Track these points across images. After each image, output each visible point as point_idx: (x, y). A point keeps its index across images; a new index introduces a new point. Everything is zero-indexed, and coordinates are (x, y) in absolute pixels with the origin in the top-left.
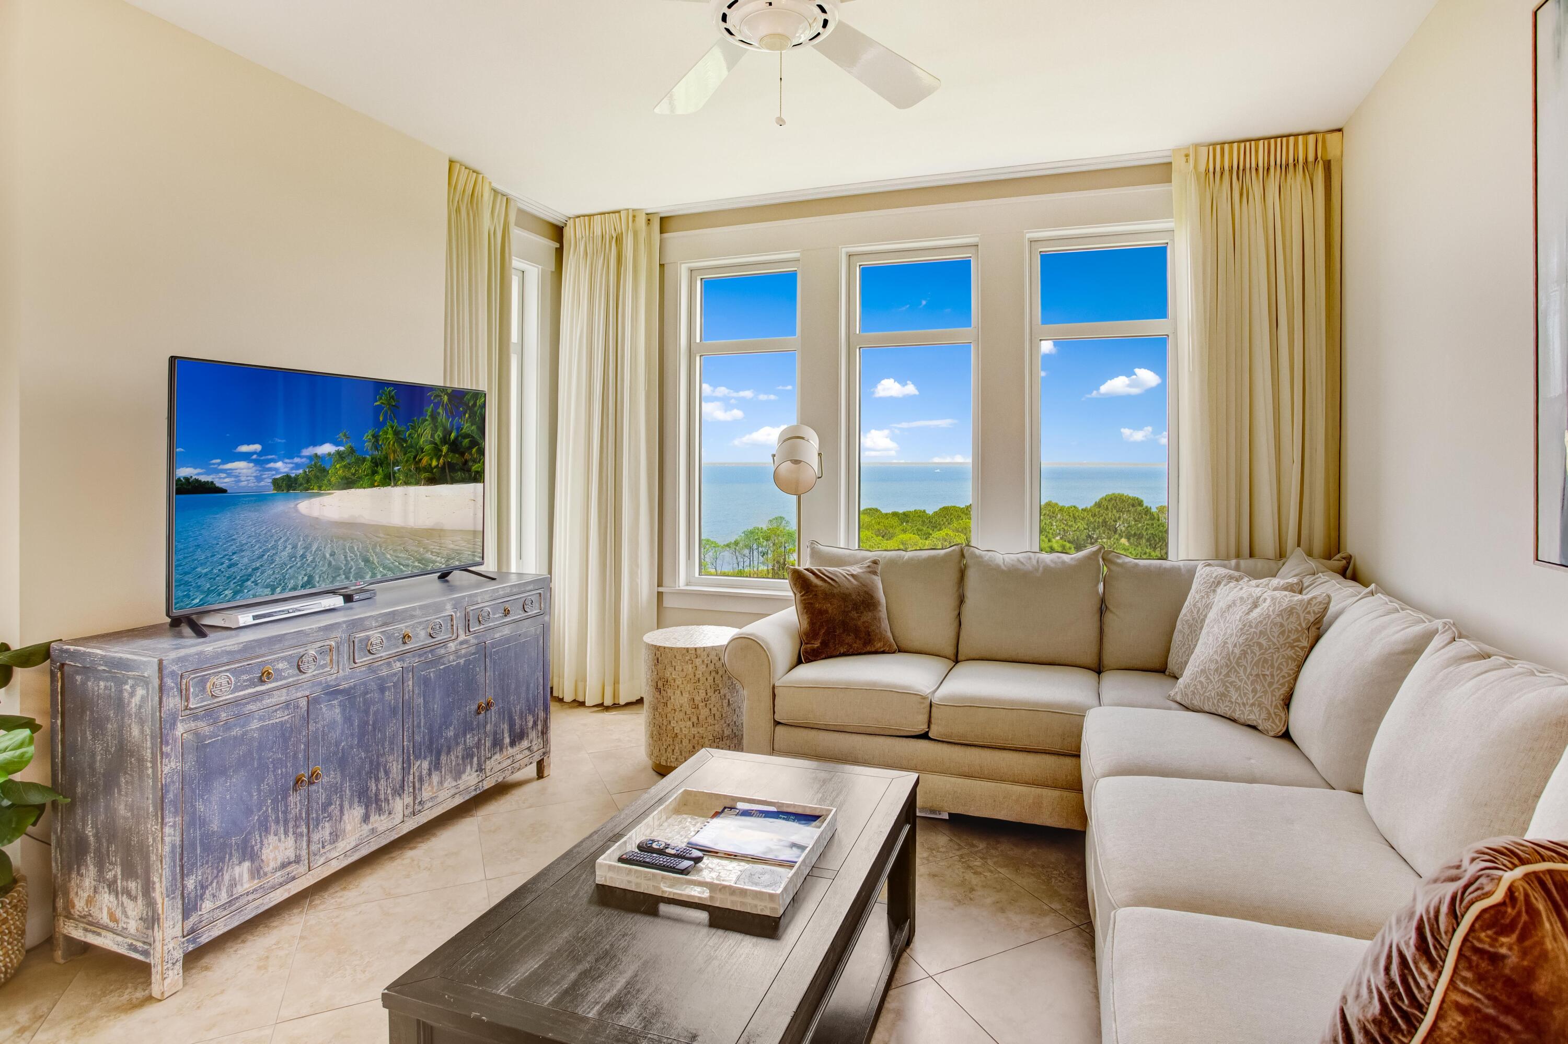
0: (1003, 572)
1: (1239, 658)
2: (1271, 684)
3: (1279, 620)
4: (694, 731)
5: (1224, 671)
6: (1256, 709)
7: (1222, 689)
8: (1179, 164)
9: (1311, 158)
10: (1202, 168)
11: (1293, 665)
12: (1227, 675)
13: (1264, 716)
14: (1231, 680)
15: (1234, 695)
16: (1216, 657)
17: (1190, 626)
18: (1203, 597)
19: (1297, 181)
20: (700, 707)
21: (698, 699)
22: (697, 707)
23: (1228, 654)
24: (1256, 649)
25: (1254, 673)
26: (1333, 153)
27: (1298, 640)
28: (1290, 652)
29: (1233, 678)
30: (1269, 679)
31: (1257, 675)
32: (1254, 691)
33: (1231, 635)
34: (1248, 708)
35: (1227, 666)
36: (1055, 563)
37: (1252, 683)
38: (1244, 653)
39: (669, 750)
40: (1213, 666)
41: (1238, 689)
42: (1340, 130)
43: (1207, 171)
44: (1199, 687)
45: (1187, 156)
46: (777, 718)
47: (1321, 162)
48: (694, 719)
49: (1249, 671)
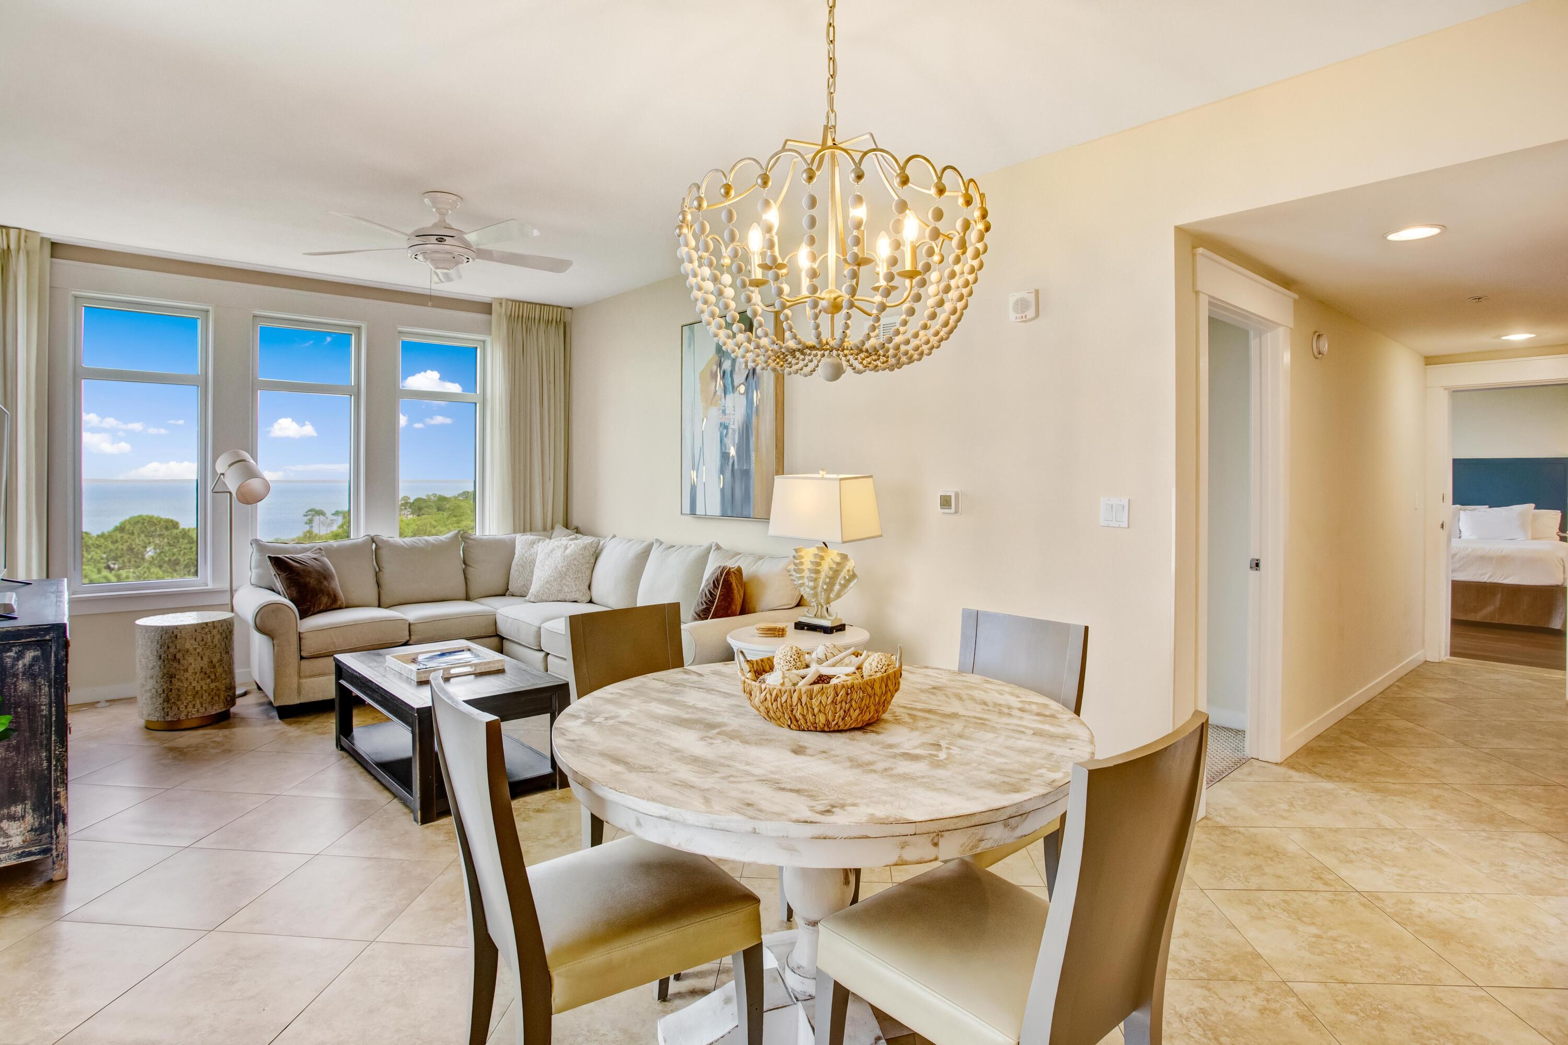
0: (406, 549)
1: (566, 572)
2: (582, 580)
3: (581, 552)
4: (213, 686)
5: (559, 580)
6: (578, 593)
7: (560, 588)
8: (495, 307)
9: (558, 320)
10: (509, 313)
11: (590, 571)
12: (561, 581)
13: (581, 594)
14: (563, 583)
15: (566, 589)
16: (553, 574)
17: (523, 567)
18: (527, 551)
19: (552, 329)
20: (217, 666)
21: (215, 660)
22: (214, 667)
23: (560, 572)
24: (573, 566)
25: (574, 577)
26: (568, 319)
27: (590, 560)
28: (588, 565)
29: (564, 581)
30: (581, 578)
31: (576, 578)
32: (576, 585)
33: (559, 563)
34: (573, 593)
35: (560, 577)
36: (436, 541)
37: (574, 581)
38: (568, 569)
39: (190, 706)
40: (552, 579)
41: (567, 586)
42: (570, 308)
43: (511, 315)
44: (546, 590)
45: (501, 303)
46: (304, 654)
47: (562, 323)
48: (213, 677)
49: (571, 576)
